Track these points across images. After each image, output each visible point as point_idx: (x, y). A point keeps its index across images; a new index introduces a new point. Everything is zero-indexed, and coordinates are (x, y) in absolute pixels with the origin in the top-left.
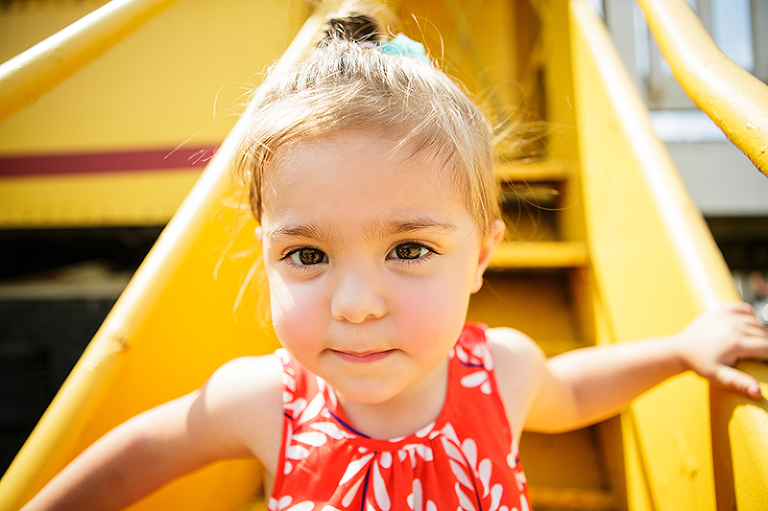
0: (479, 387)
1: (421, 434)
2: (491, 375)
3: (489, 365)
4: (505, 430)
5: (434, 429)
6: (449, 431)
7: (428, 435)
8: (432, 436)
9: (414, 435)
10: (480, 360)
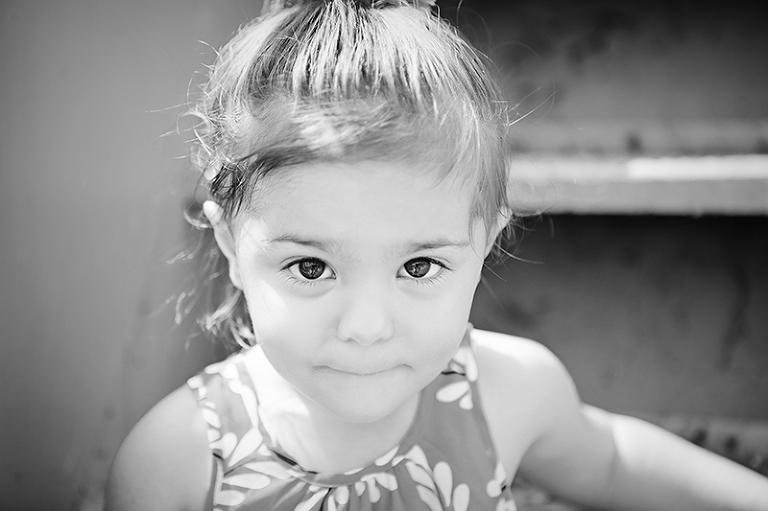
0: (458, 401)
1: (381, 462)
2: (474, 387)
3: (472, 374)
4: (489, 453)
5: (397, 455)
6: (417, 455)
7: (391, 462)
8: (395, 463)
9: (374, 464)
10: (463, 367)
